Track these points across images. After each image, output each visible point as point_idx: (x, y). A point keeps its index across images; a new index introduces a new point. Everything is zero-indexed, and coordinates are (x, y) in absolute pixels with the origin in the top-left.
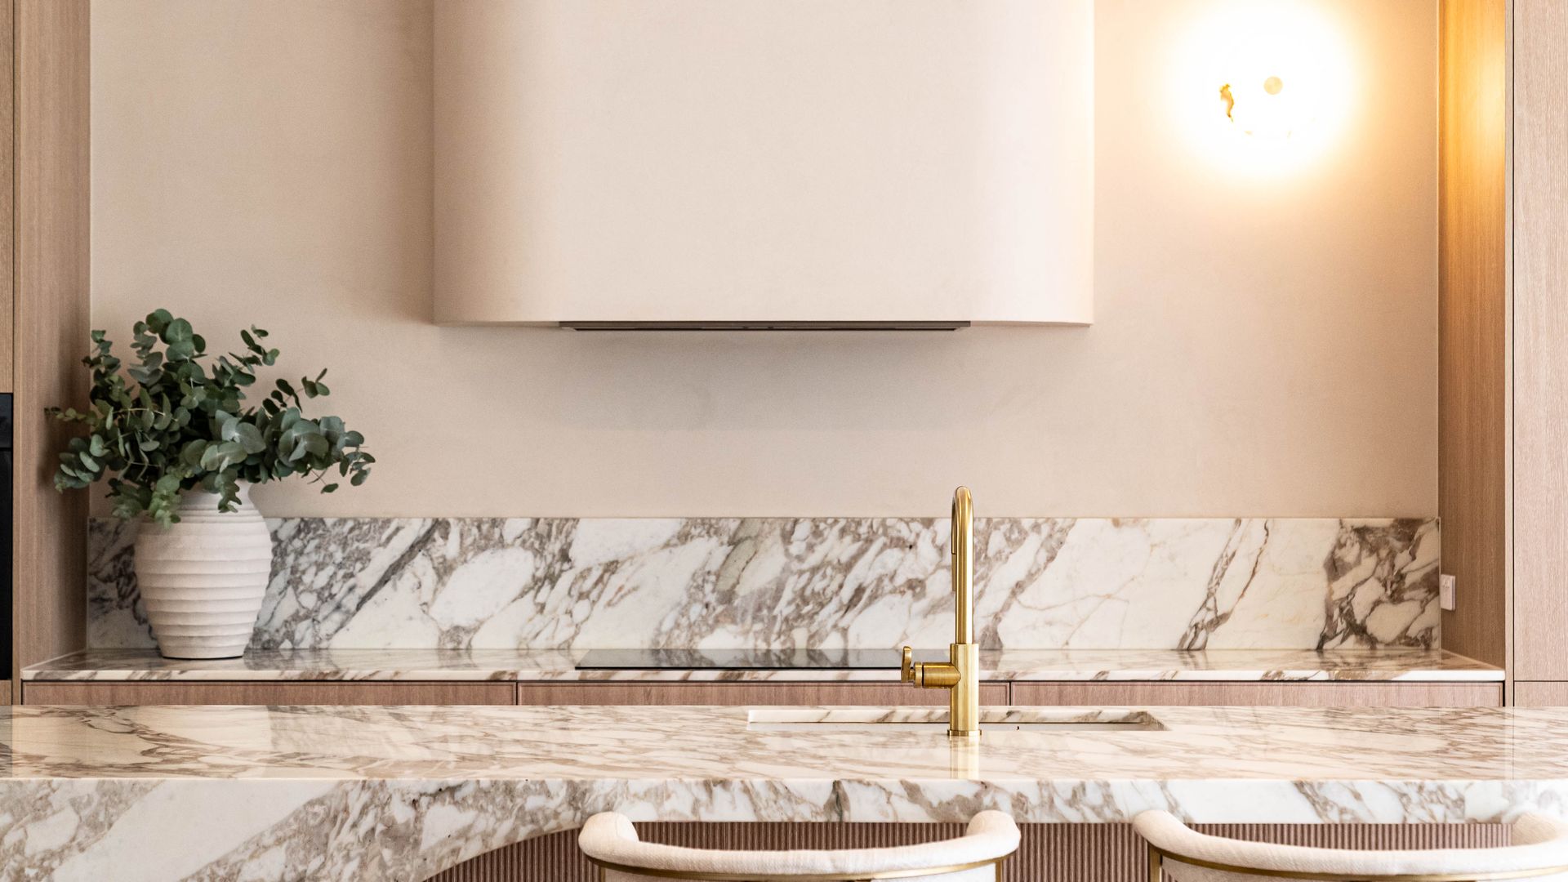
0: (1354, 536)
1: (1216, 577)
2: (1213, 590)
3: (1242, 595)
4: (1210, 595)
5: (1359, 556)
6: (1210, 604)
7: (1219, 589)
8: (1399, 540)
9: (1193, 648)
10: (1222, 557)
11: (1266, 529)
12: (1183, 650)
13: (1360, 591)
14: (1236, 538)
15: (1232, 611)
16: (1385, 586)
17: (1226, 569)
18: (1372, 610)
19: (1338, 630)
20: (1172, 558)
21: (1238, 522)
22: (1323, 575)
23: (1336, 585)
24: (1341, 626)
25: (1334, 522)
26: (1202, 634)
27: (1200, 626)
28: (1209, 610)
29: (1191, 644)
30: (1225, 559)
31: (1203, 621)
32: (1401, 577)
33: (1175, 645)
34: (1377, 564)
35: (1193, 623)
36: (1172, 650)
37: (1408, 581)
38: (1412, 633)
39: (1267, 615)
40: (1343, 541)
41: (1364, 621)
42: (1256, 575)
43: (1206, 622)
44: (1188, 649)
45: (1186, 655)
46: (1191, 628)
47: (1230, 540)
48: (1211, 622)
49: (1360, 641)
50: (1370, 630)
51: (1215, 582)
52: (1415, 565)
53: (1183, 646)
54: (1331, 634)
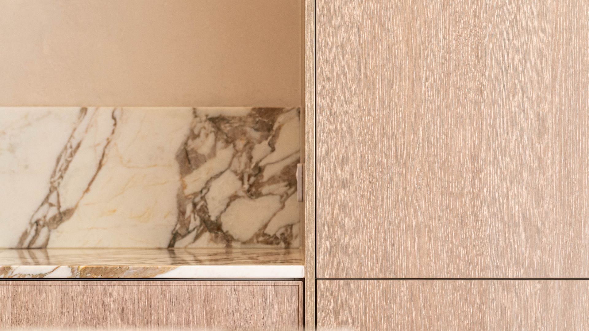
0: (208, 126)
1: (60, 170)
2: (56, 184)
3: (87, 190)
4: (53, 189)
5: (214, 147)
6: (53, 199)
7: (63, 182)
8: (257, 130)
9: (33, 246)
10: (66, 148)
11: (114, 118)
12: (22, 249)
13: (215, 186)
14: (82, 127)
15: (76, 206)
16: (242, 179)
17: (70, 162)
18: (228, 205)
19: (191, 227)
20: (12, 149)
21: (84, 110)
22: (176, 167)
23: (188, 179)
24: (195, 223)
25: (189, 109)
26: (44, 232)
27: (41, 223)
28: (51, 205)
29: (32, 242)
30: (69, 151)
31: (45, 217)
32: (260, 170)
33: (15, 244)
34: (234, 156)
35: (34, 220)
36: (11, 249)
37: (267, 174)
38: (271, 230)
39: (114, 211)
40: (196, 132)
41: (218, 218)
42: (104, 169)
43: (48, 218)
44: (29, 248)
45: (26, 253)
46: (32, 225)
47: (75, 130)
48: (54, 218)
49: (214, 240)
50: (225, 228)
51: (58, 175)
52: (274, 157)
53: (22, 245)
54: (183, 231)
